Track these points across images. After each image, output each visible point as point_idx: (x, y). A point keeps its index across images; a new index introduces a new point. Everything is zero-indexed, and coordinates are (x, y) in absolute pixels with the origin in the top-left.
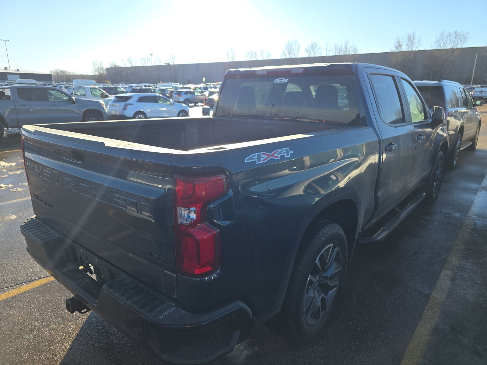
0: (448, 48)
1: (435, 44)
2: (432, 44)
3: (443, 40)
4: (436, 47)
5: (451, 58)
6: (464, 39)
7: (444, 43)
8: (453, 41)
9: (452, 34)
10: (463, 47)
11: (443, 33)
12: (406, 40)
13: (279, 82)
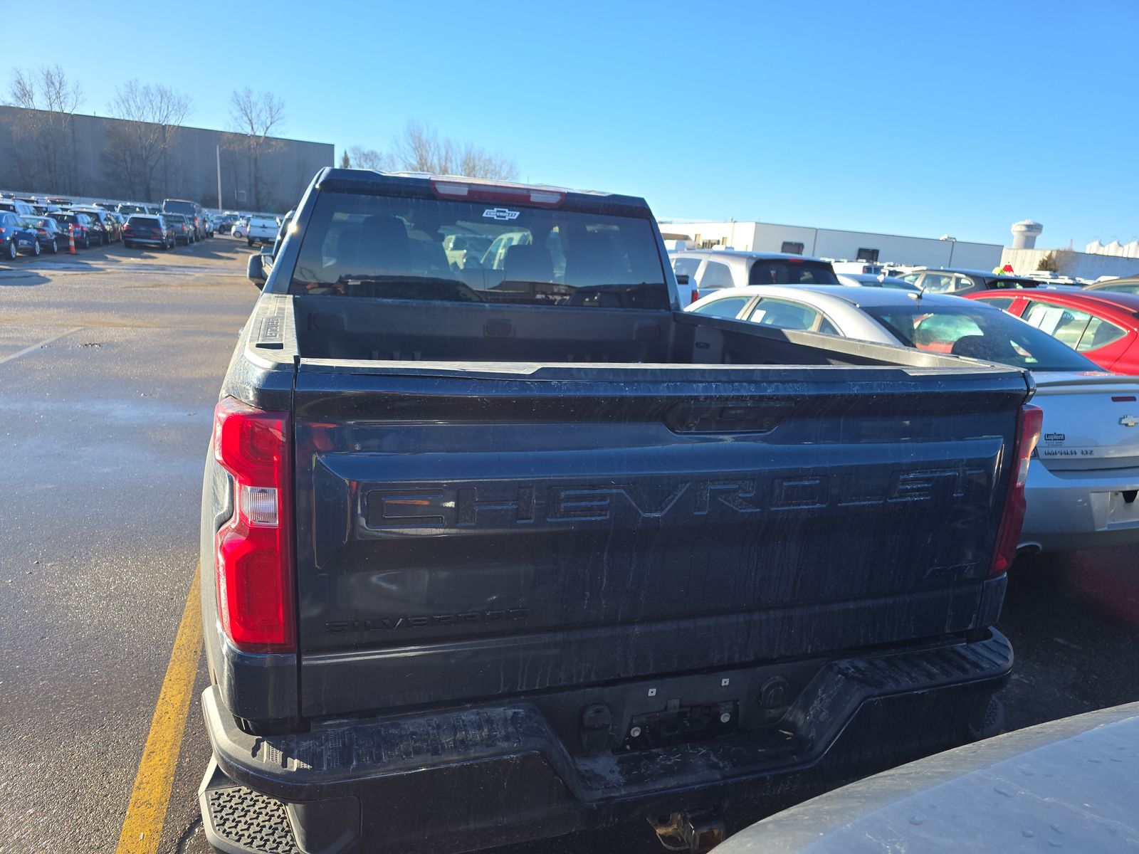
0: (149, 121)
1: (117, 107)
2: (110, 105)
3: (134, 101)
4: (122, 114)
5: (162, 146)
6: (182, 107)
7: (138, 108)
8: (157, 108)
9: (152, 91)
10: (181, 125)
11: (133, 84)
12: (43, 83)
13: (498, 217)
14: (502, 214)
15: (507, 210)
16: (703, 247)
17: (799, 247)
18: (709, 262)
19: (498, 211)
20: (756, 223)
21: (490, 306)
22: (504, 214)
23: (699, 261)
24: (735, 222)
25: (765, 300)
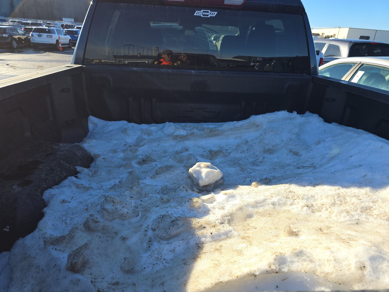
13: (203, 15)
14: (206, 14)
15: (209, 11)
16: (325, 38)
17: (368, 38)
18: (330, 44)
19: (203, 12)
20: (349, 28)
21: (195, 72)
22: (207, 14)
23: (325, 44)
24: (340, 28)
25: (365, 65)
